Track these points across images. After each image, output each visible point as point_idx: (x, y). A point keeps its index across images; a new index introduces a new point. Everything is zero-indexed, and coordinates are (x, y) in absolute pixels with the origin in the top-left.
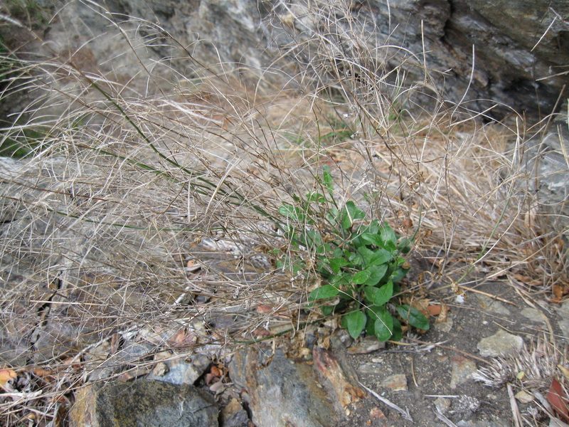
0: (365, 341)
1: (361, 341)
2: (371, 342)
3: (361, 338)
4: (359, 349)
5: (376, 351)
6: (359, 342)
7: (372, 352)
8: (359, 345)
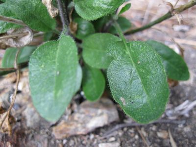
0: (82, 110)
1: (76, 110)
2: (92, 112)
3: (75, 106)
4: (73, 128)
5: (105, 127)
6: (73, 112)
7: (97, 131)
8: (72, 119)
